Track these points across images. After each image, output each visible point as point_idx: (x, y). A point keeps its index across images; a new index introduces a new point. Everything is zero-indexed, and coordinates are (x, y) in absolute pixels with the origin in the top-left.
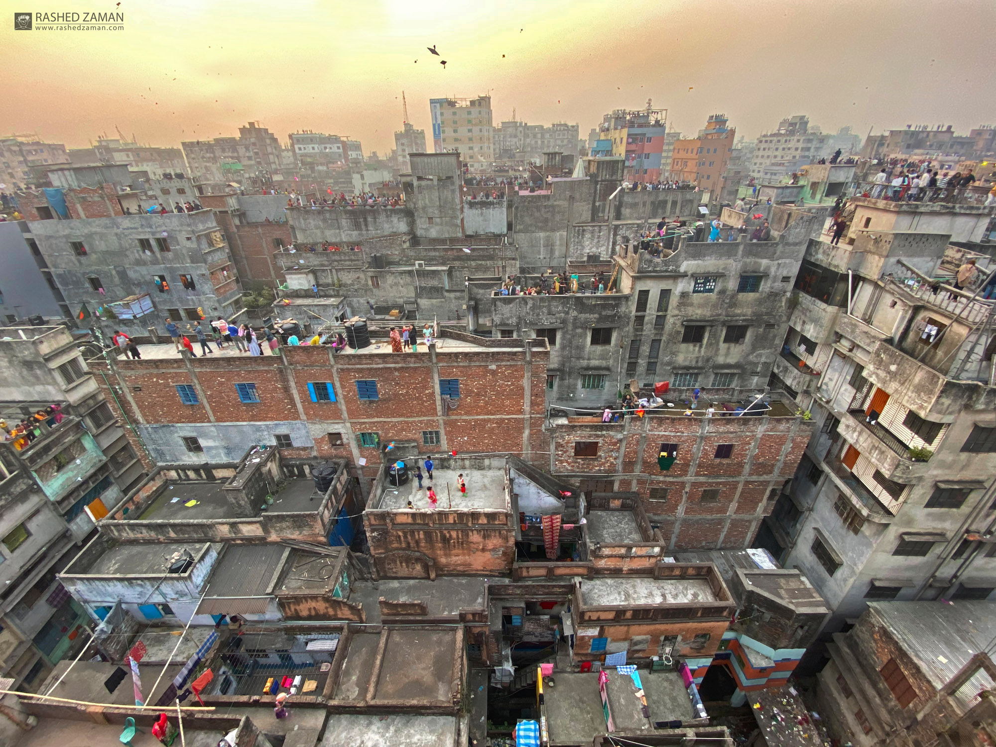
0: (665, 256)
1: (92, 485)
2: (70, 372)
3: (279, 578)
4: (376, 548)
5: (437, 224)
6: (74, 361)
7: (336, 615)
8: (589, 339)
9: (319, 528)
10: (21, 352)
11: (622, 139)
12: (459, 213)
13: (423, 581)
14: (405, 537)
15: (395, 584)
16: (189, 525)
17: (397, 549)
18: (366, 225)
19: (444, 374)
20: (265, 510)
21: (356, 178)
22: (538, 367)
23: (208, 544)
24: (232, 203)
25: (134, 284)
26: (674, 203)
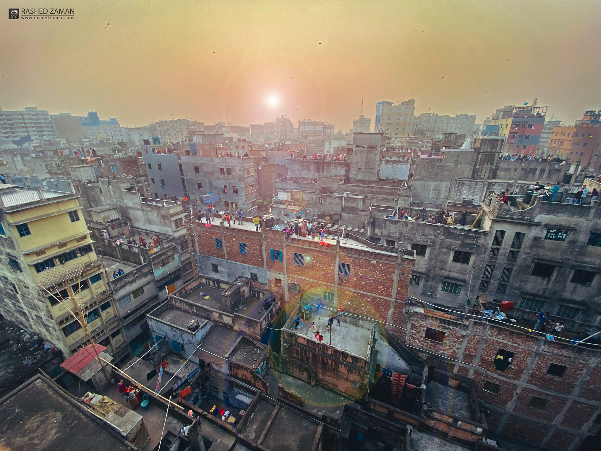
0: (523, 209)
1: (173, 277)
2: (178, 223)
3: (233, 351)
4: (285, 353)
5: (362, 172)
6: (181, 219)
7: (255, 384)
8: (451, 257)
9: (258, 331)
10: (163, 211)
11: (507, 125)
12: (377, 166)
13: (307, 384)
14: (301, 352)
15: (290, 379)
16: (202, 308)
17: (295, 358)
18: (323, 170)
19: (342, 259)
20: (237, 311)
21: (327, 144)
22: (405, 269)
23: (208, 320)
24: (263, 154)
25: (214, 188)
26: (543, 171)
